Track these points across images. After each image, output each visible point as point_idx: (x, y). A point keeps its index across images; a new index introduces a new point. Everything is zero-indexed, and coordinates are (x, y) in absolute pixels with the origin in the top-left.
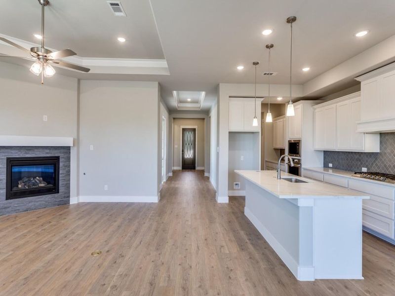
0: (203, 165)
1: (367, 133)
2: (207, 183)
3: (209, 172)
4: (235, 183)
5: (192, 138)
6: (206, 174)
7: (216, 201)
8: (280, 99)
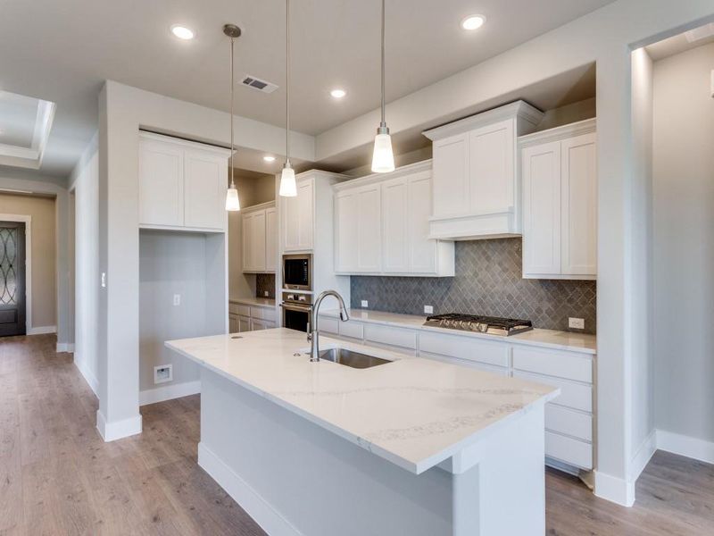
0: (54, 322)
1: (441, 241)
2: (64, 375)
3: (72, 339)
4: (156, 368)
5: (12, 250)
6: (62, 347)
7: (97, 437)
8: (269, 159)
